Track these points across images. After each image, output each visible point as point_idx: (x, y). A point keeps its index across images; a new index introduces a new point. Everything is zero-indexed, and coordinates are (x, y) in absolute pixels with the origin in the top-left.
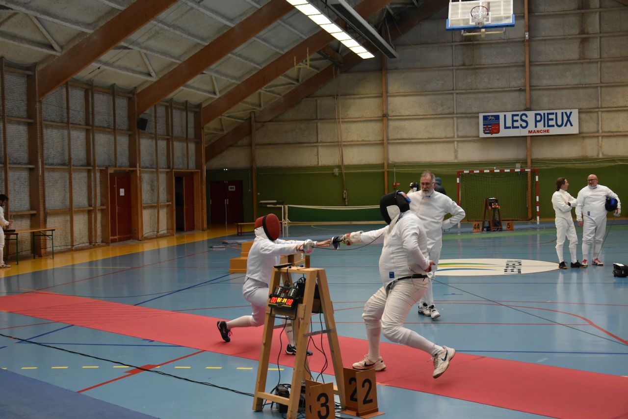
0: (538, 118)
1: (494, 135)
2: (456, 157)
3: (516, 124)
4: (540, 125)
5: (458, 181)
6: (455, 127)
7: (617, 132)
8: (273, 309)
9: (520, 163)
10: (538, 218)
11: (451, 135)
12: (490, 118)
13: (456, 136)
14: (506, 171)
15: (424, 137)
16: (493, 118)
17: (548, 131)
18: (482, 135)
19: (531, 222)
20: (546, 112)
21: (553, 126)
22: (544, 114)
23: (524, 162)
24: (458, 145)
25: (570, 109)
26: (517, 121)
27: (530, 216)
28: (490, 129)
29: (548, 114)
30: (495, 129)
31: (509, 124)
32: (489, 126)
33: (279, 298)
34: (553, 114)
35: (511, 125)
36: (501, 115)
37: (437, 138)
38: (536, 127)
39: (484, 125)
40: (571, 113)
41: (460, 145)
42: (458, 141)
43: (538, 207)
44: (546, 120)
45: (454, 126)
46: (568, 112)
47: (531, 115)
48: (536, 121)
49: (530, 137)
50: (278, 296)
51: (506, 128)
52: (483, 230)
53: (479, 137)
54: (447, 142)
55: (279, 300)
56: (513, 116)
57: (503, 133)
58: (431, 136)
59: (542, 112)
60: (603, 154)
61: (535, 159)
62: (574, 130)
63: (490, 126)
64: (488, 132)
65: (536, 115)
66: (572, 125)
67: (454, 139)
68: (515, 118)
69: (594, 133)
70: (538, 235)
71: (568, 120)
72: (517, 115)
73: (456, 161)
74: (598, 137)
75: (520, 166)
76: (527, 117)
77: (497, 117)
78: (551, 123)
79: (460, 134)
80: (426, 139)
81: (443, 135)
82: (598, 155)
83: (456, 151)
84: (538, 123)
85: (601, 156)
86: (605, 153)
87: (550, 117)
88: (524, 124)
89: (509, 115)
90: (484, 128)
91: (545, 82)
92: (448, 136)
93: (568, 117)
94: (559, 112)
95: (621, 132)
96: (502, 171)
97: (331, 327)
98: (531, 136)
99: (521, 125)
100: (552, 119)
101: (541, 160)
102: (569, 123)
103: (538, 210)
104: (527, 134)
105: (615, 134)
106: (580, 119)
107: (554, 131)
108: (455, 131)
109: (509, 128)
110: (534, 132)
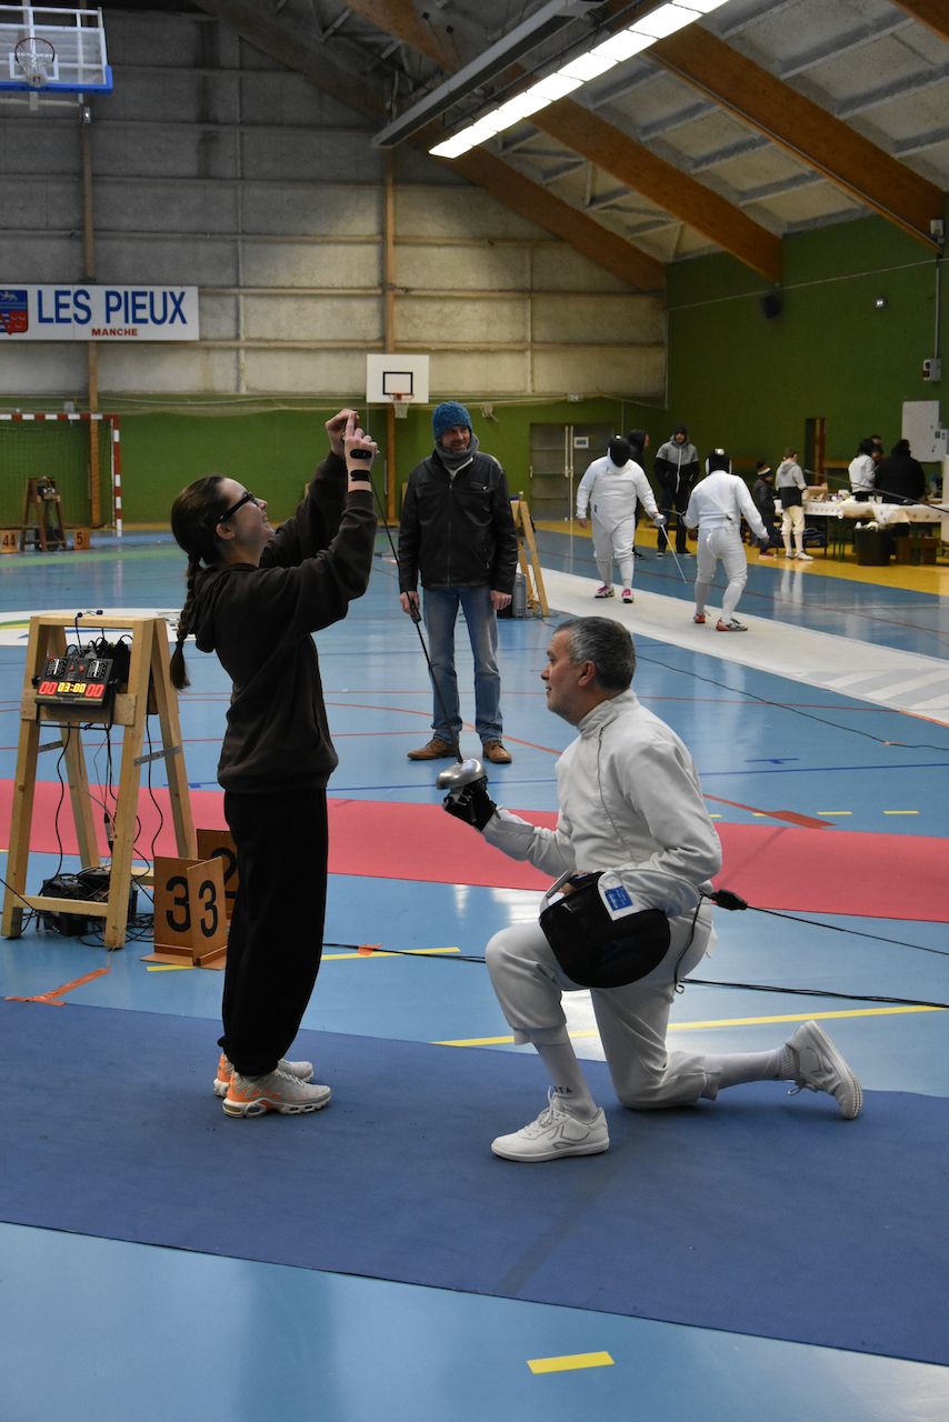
0: (114, 301)
1: (16, 336)
3: (64, 313)
4: (118, 317)
7: (275, 340)
8: (42, 707)
9: (70, 400)
10: (119, 521)
12: (7, 296)
14: (48, 417)
16: (13, 296)
17: (134, 332)
19: (103, 532)
20: (131, 289)
21: (145, 321)
22: (126, 293)
23: (82, 399)
25: (182, 285)
26: (67, 306)
27: (96, 518)
28: (7, 321)
29: (135, 294)
30: (18, 322)
31: (49, 312)
32: (4, 315)
33: (63, 684)
34: (144, 294)
35: (53, 316)
36: (32, 291)
38: (108, 321)
40: (183, 294)
43: (118, 499)
44: (130, 306)
46: (177, 291)
47: (97, 294)
48: (109, 309)
49: (95, 344)
50: (59, 678)
51: (42, 320)
52: (22, 549)
55: (63, 687)
56: (58, 294)
57: (36, 331)
59: (121, 290)
60: (247, 388)
61: (107, 394)
62: (189, 331)
63: (7, 315)
64: (3, 327)
65: (108, 294)
66: (184, 321)
68: (63, 300)
69: (229, 340)
70: (120, 561)
71: (178, 310)
72: (68, 293)
74: (238, 349)
75: (73, 407)
76: (88, 297)
77: (23, 296)
78: (141, 314)
82: (238, 387)
84: (112, 314)
85: (243, 391)
86: (252, 385)
87: (139, 300)
88: (82, 315)
89: (49, 292)
91: (126, 222)
93: (177, 304)
94: (158, 291)
95: (283, 341)
96: (39, 418)
97: (175, 744)
98: (98, 342)
99: (76, 316)
100: (143, 307)
101: (118, 395)
102: (178, 317)
103: (119, 506)
104: (88, 336)
105: (273, 345)
106: (201, 309)
107: (148, 332)
109: (50, 320)
110: (105, 332)
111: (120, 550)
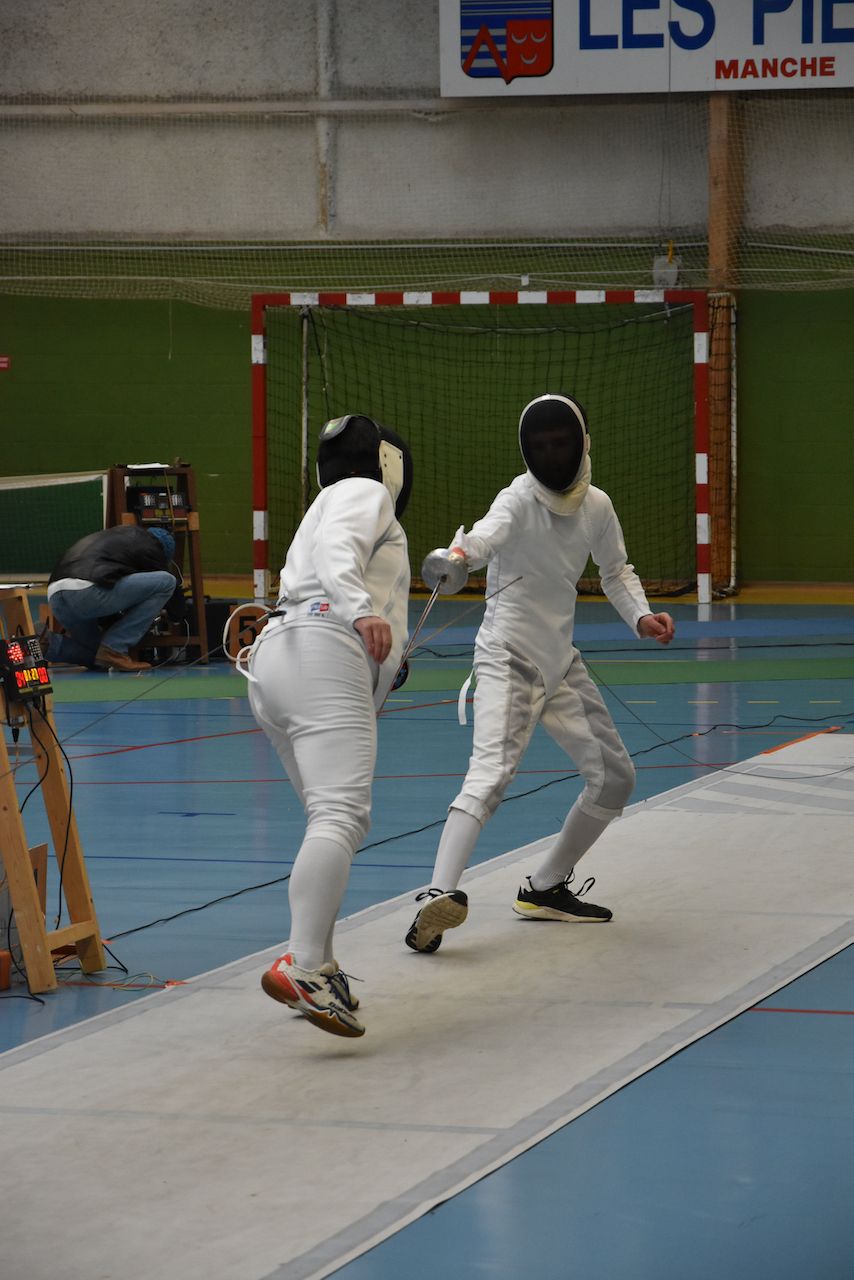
1: (523, 86)
2: (327, 213)
3: (645, 22)
4: (783, 29)
5: (258, 356)
6: (323, 36)
9: (664, 252)
10: (703, 578)
11: (302, 82)
13: (324, 89)
15: (151, 88)
17: (825, 66)
18: (456, 83)
23: (699, 250)
24: (334, 147)
28: (502, 48)
30: (530, 49)
31: (607, 19)
32: (494, 32)
35: (616, 28)
37: (217, 99)
38: (758, 38)
39: (465, 23)
41: (349, 138)
42: (337, 119)
45: (314, 30)
48: (761, 6)
49: (726, 103)
51: (589, 41)
53: (434, 93)
54: (278, 121)
57: (572, 71)
58: (188, 86)
61: (767, 235)
63: (502, 32)
64: (490, 63)
67: (312, 106)
73: (323, 235)
75: (675, 271)
78: (844, 15)
79: (351, 76)
80: (159, 100)
81: (255, 80)
83: (328, 177)
84: (769, 17)
88: (692, 23)
90: (464, 41)
92: (286, 88)
96: (502, 301)
98: (732, 95)
99: (674, 27)
104: (706, 81)
108: (323, 56)
109: (608, 42)
110: (750, 68)
111: (703, 656)
